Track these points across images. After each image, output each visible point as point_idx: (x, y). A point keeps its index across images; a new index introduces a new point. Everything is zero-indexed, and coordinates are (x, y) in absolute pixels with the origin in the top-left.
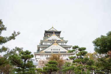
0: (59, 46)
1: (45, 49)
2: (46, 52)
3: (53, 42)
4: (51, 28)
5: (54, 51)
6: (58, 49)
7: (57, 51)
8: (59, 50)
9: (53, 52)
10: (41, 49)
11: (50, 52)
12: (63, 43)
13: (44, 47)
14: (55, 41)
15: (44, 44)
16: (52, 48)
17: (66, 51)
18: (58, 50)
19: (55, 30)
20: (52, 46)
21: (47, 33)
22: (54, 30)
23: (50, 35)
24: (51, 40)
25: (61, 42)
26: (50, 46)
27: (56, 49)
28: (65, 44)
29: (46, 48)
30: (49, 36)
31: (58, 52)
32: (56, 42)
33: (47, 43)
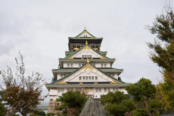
0: (95, 71)
1: (68, 76)
2: (68, 83)
3: (84, 62)
4: (83, 33)
5: (86, 81)
6: (93, 77)
7: (91, 81)
8: (95, 78)
9: (84, 83)
10: (59, 77)
11: (78, 83)
12: (105, 65)
13: (65, 74)
14: (88, 61)
15: (65, 66)
16: (82, 75)
17: (110, 80)
18: (93, 79)
19: (90, 36)
20: (82, 71)
21: (73, 43)
22: (88, 36)
23: (79, 47)
24: (80, 58)
25: (102, 63)
26: (77, 69)
27: (90, 77)
28: (108, 66)
29: (70, 74)
30: (76, 49)
31: (93, 83)
32: (90, 63)
33: (72, 65)
